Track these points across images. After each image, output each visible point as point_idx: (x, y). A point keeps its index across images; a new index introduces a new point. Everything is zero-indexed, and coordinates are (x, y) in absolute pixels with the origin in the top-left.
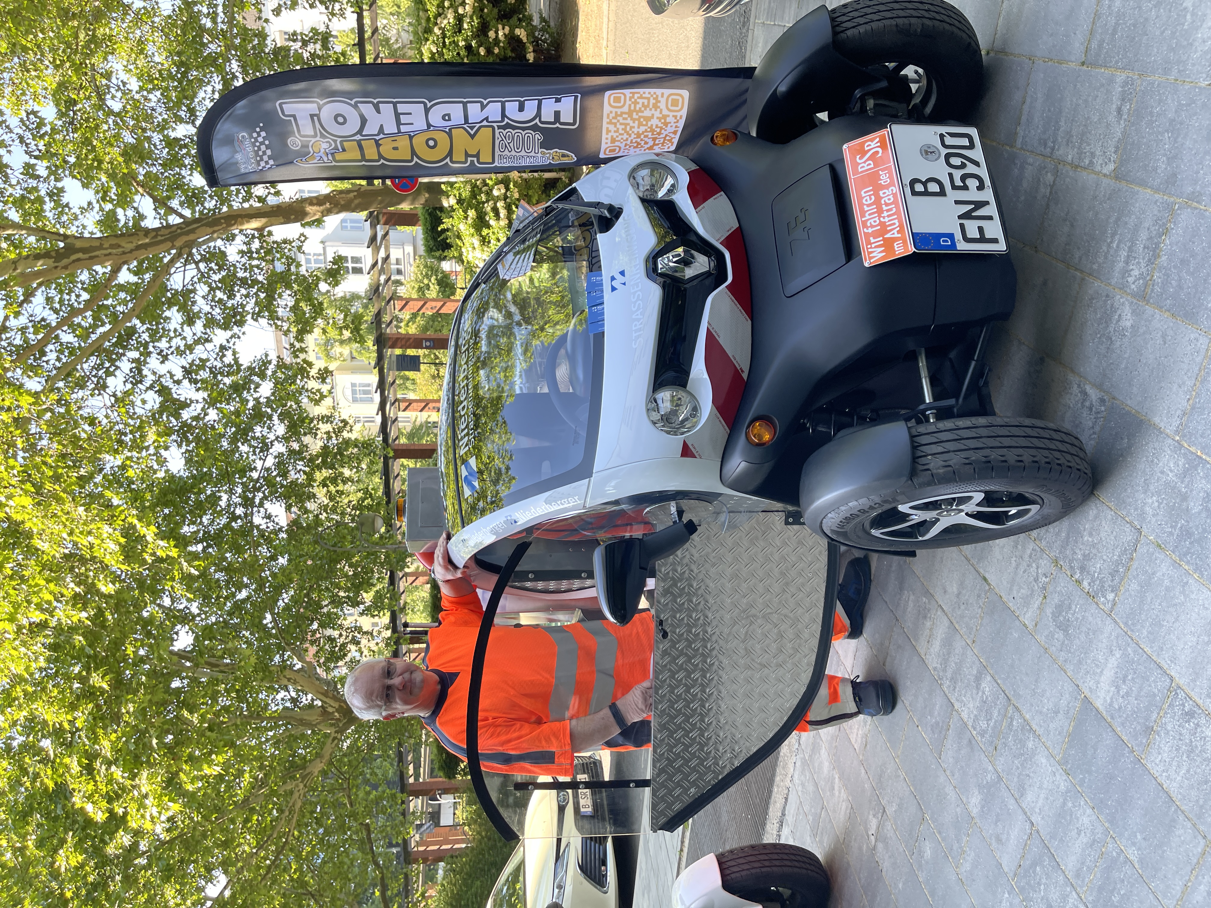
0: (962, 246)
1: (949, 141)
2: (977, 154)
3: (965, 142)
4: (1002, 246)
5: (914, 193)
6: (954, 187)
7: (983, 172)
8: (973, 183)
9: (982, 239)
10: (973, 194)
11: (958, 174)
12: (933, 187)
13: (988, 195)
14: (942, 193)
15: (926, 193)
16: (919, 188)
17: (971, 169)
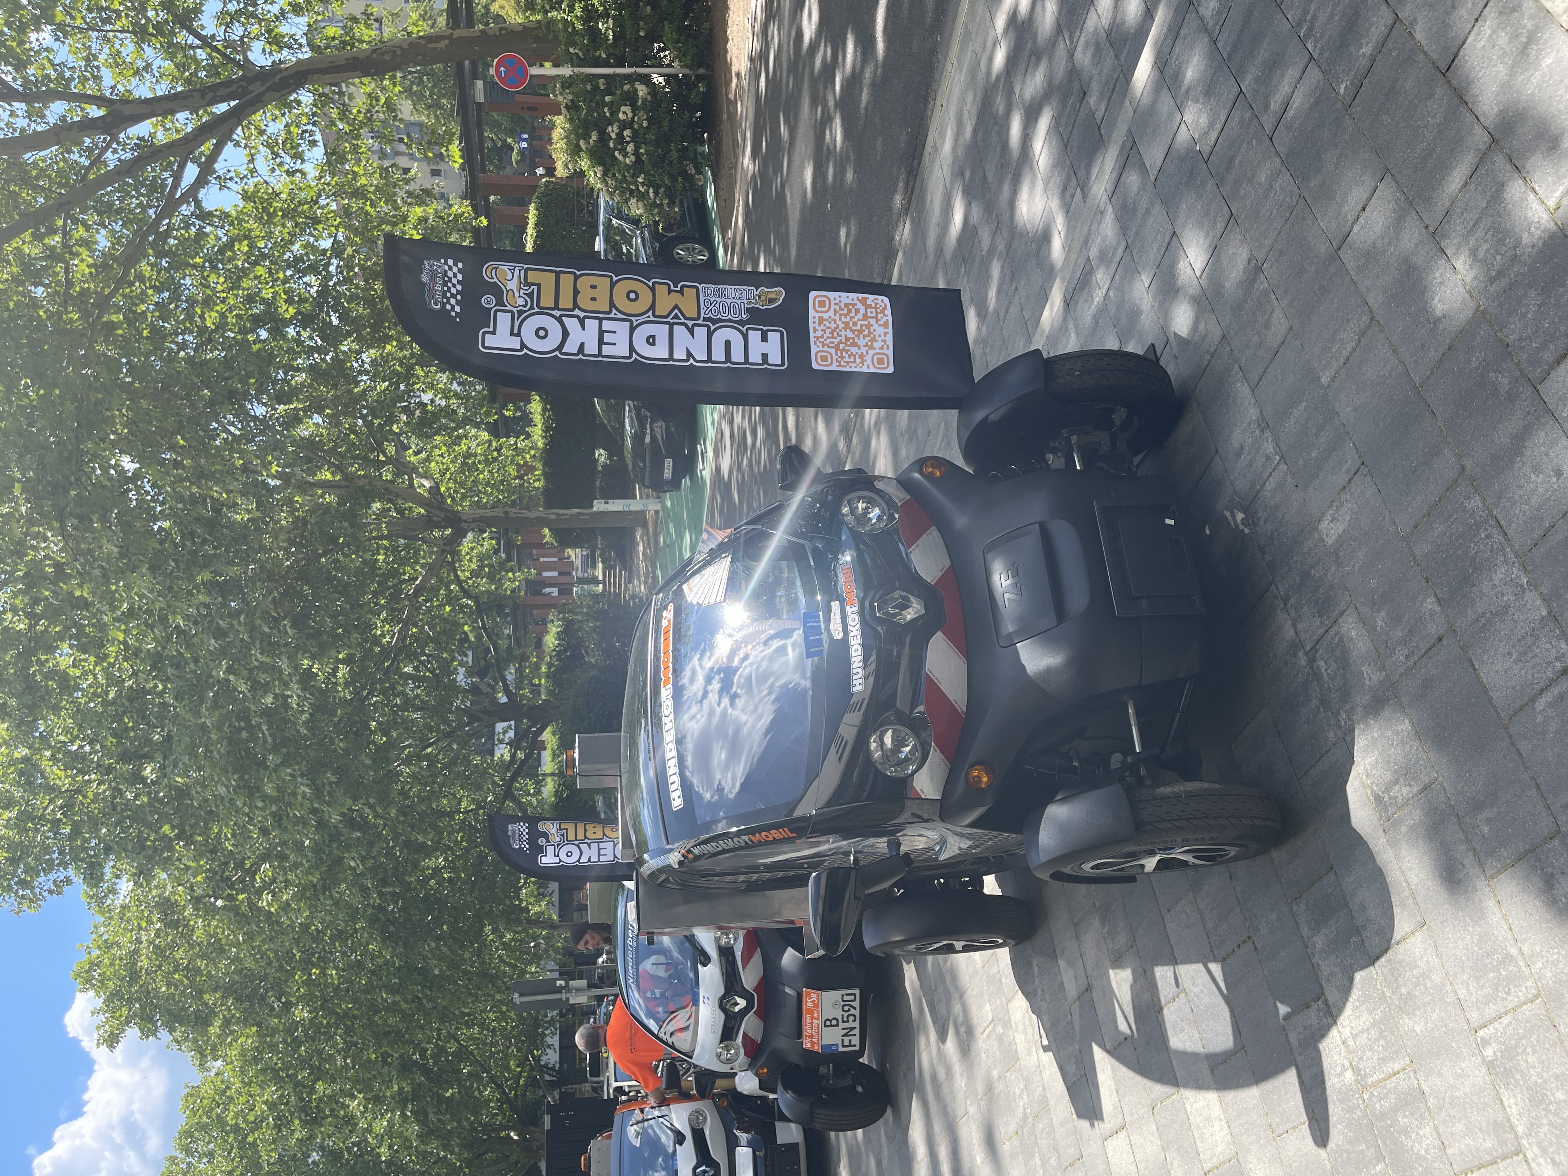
0: (841, 1049)
1: (846, 998)
2: (856, 1004)
3: (852, 998)
4: (857, 1048)
5: (826, 1026)
6: (843, 1021)
7: (857, 1013)
8: (851, 1018)
9: (850, 1045)
10: (850, 1024)
11: (846, 1014)
12: (834, 1022)
13: (857, 1024)
14: (837, 1025)
15: (831, 1026)
16: (828, 1023)
17: (852, 1011)
